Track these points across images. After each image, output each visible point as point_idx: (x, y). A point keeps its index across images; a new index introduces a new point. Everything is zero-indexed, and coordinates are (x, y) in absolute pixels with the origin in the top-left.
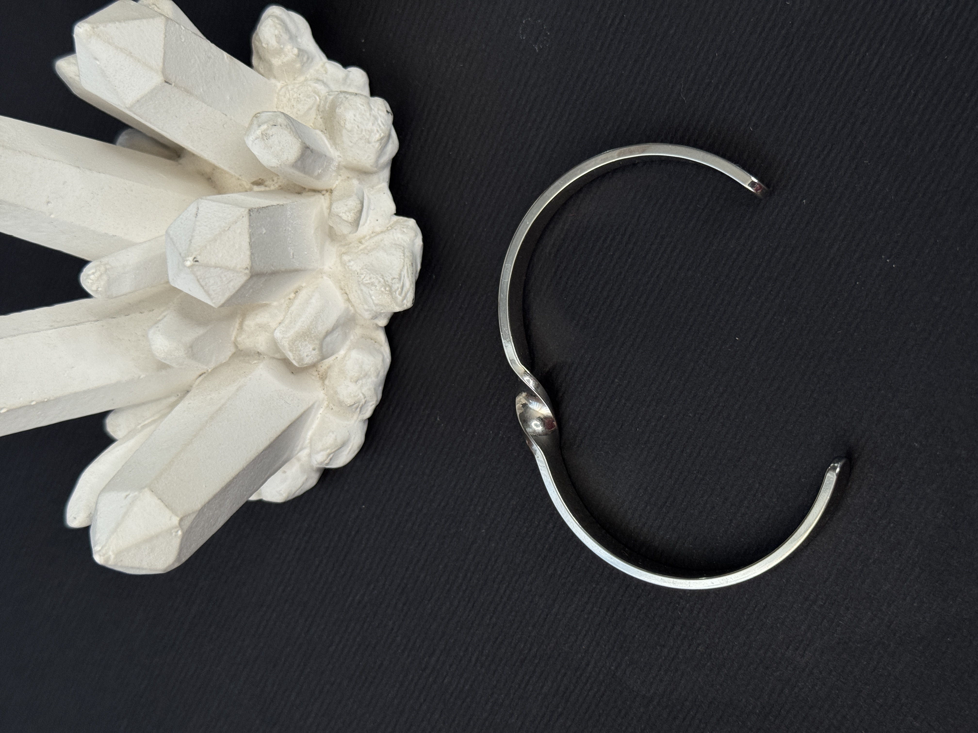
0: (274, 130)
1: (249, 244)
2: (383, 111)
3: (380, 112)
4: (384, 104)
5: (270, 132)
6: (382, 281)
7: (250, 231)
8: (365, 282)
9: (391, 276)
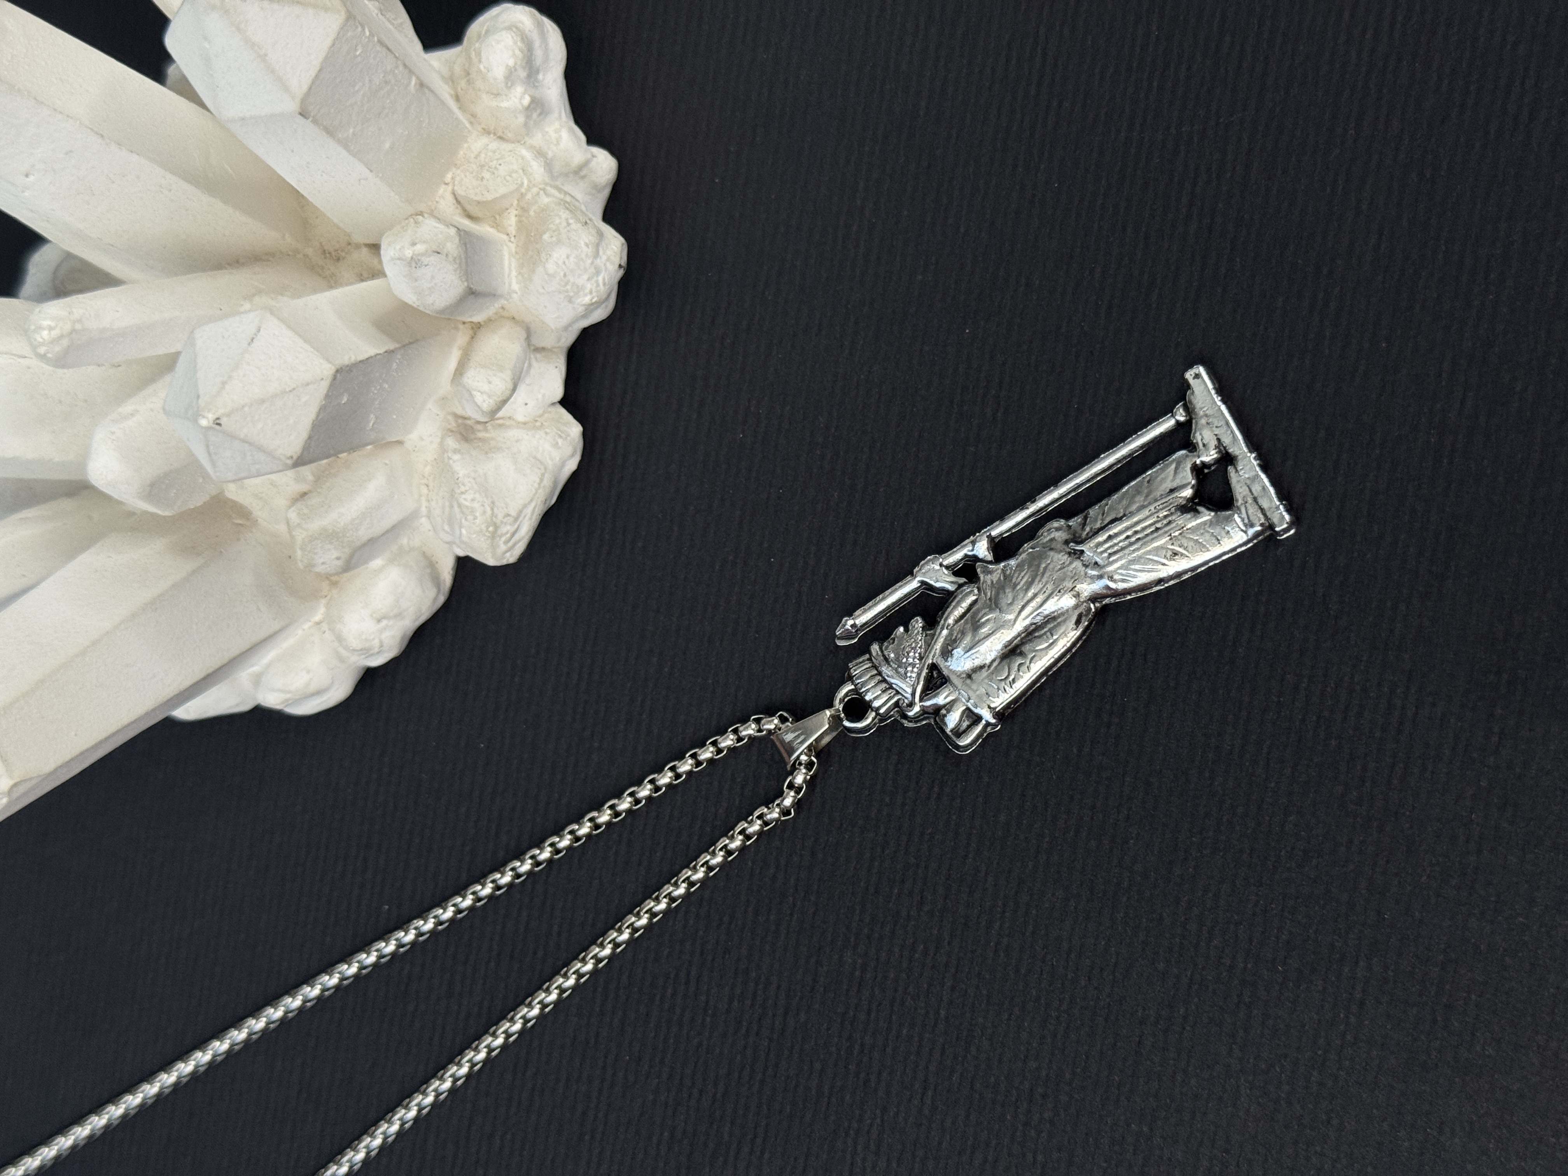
0: (433, 259)
1: (311, 422)
2: (612, 263)
3: (608, 264)
4: (621, 252)
5: (425, 260)
6: (489, 512)
7: (324, 403)
8: (462, 501)
9: (505, 509)
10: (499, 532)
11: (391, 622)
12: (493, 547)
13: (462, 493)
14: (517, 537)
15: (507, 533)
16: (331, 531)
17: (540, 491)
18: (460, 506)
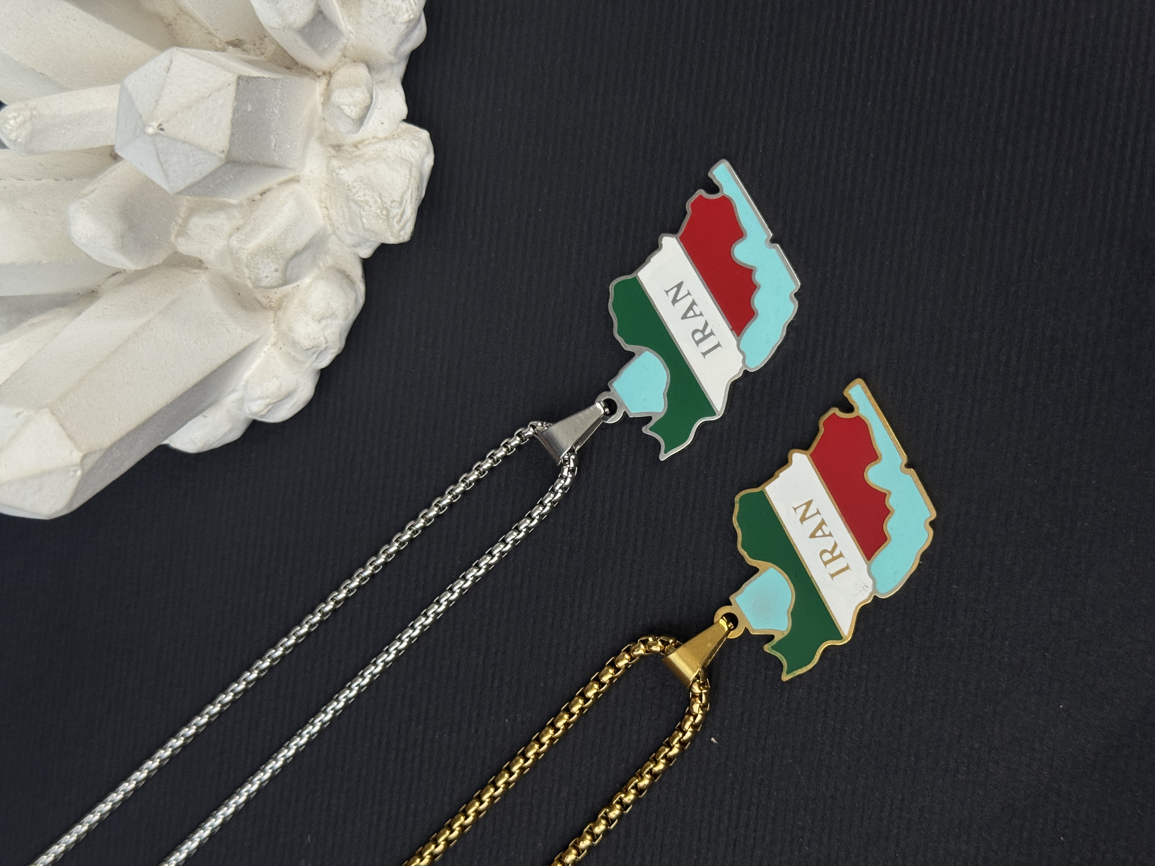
1: (230, 120)
6: (379, 201)
7: (235, 104)
8: (356, 198)
9: (391, 198)
10: (391, 215)
11: (329, 321)
12: (390, 227)
13: (355, 194)
14: (405, 218)
15: (397, 214)
16: (265, 247)
17: (412, 180)
18: (356, 202)
